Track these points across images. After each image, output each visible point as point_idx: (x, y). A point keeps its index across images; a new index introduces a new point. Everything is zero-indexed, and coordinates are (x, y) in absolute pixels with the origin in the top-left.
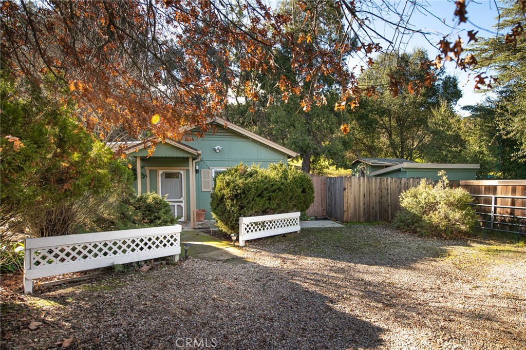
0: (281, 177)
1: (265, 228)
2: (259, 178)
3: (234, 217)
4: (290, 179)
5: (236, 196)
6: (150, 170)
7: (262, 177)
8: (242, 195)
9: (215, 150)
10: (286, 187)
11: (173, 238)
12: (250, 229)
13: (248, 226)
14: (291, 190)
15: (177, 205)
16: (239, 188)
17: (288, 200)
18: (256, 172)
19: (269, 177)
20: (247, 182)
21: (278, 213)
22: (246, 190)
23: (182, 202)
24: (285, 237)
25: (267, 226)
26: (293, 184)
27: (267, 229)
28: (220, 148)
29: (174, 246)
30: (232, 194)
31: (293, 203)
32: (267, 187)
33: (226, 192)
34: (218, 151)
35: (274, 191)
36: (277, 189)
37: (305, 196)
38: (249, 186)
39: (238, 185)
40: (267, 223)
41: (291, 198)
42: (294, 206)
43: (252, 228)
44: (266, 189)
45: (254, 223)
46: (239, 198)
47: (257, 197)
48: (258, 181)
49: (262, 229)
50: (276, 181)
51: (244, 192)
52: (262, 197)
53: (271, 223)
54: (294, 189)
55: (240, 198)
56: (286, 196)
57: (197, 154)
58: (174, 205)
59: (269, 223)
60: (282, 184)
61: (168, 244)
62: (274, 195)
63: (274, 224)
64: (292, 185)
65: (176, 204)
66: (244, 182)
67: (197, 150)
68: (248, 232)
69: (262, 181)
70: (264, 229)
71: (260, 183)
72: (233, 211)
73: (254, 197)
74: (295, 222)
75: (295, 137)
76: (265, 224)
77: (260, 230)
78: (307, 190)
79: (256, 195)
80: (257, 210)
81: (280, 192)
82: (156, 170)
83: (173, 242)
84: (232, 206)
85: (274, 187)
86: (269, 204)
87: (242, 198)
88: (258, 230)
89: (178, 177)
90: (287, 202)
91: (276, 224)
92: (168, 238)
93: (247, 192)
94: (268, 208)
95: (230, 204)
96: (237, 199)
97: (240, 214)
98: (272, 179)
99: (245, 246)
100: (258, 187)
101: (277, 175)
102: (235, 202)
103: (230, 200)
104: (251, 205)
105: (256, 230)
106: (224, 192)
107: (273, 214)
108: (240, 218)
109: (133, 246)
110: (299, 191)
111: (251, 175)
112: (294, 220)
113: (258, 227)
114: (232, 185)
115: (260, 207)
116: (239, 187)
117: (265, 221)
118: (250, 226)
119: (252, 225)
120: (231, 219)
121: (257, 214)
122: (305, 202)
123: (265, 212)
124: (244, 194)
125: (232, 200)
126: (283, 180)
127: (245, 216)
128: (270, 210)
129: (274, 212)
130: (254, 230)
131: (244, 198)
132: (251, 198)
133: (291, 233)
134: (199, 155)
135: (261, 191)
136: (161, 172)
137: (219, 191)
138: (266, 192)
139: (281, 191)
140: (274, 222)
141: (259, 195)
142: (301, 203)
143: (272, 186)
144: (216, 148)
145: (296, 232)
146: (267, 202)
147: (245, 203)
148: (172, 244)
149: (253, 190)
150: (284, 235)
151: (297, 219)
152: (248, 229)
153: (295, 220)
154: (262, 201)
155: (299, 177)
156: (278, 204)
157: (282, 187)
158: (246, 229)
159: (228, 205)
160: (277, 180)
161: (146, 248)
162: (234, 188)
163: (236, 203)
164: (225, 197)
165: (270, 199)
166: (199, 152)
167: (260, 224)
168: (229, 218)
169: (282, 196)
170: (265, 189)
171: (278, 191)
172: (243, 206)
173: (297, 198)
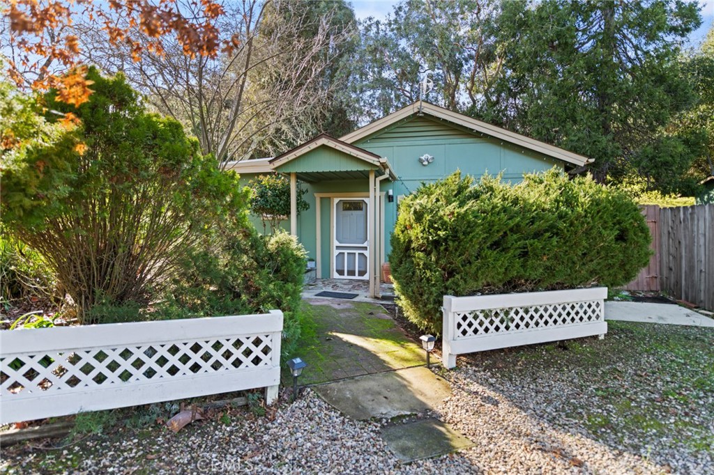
0: (557, 201)
1: (512, 326)
2: (497, 201)
3: (431, 293)
4: (583, 204)
5: (436, 243)
6: (321, 198)
7: (504, 199)
8: (450, 243)
9: (421, 161)
10: (572, 224)
11: (262, 346)
12: (470, 325)
13: (465, 318)
14: (587, 233)
15: (359, 254)
16: (442, 225)
17: (575, 259)
18: (491, 189)
19: (524, 200)
20: (462, 210)
21: (547, 289)
22: (459, 231)
23: (365, 248)
24: (565, 348)
25: (517, 319)
26: (593, 218)
27: (517, 326)
28: (430, 157)
29: (261, 364)
30: (428, 239)
31: (592, 266)
32: (518, 225)
33: (416, 232)
34: (426, 163)
35: (537, 235)
36: (546, 231)
37: (626, 248)
38: (469, 222)
39: (441, 218)
40: (517, 313)
41: (584, 254)
42: (593, 273)
43: (476, 324)
44: (516, 229)
45: (482, 311)
46: (442, 248)
47: (491, 247)
48: (493, 208)
49: (502, 327)
50: (544, 210)
51: (455, 237)
52: (503, 250)
53: (527, 311)
54: (595, 232)
55: (446, 249)
56: (571, 247)
57: (378, 164)
58: (355, 254)
59: (522, 313)
60: (561, 217)
61: (247, 361)
62: (538, 244)
63: (537, 316)
64: (589, 220)
65: (357, 252)
66: (457, 210)
67: (378, 157)
68: (464, 332)
69: (505, 210)
70: (507, 328)
71: (498, 213)
72: (428, 280)
73: (481, 249)
74: (594, 311)
75: (576, 138)
76: (512, 314)
77: (497, 329)
78: (631, 234)
79: (488, 244)
80: (489, 280)
81: (555, 239)
82: (330, 198)
83: (261, 355)
84: (426, 266)
85: (537, 223)
86: (523, 266)
87: (451, 249)
88: (492, 328)
89: (361, 209)
90: (574, 263)
91: (541, 317)
92: (248, 344)
93: (461, 235)
94: (520, 278)
95: (421, 263)
96: (439, 252)
97: (447, 288)
98: (532, 205)
99: (457, 368)
100: (491, 224)
101: (547, 194)
102: (433, 259)
103: (421, 254)
104: (474, 268)
105: (487, 330)
106: (412, 233)
107: (532, 291)
108: (445, 297)
109: (150, 363)
110: (610, 235)
111: (476, 196)
112: (590, 306)
113: (492, 322)
114: (428, 217)
115: (498, 274)
116: (444, 223)
117: (511, 309)
118: (470, 318)
119: (476, 317)
120: (425, 297)
121: (489, 289)
122: (623, 265)
123: (511, 286)
124: (454, 241)
125: (428, 254)
126: (563, 208)
127: (457, 294)
128: (526, 281)
129: (535, 287)
130: (481, 330)
131: (456, 250)
132: (473, 251)
133: (581, 340)
134: (384, 166)
135: (501, 233)
136: (336, 200)
137: (403, 232)
138: (515, 236)
139: (557, 234)
140: (536, 311)
141: (496, 245)
142: (610, 267)
143: (533, 223)
144: (423, 158)
145: (596, 337)
146: (518, 262)
147: (458, 261)
148: (257, 361)
149: (478, 230)
150: (563, 345)
151: (598, 305)
152: (464, 325)
153: (594, 306)
154: (504, 260)
155: (609, 202)
156: (547, 268)
157: (562, 225)
158: (459, 325)
159: (419, 265)
160: (547, 206)
161: (185, 368)
162: (431, 226)
163: (437, 262)
164: (413, 245)
165: (525, 254)
166: (382, 160)
167: (497, 314)
168: (421, 295)
169: (559, 247)
170: (511, 230)
171: (548, 234)
172: (453, 270)
173: (603, 254)
